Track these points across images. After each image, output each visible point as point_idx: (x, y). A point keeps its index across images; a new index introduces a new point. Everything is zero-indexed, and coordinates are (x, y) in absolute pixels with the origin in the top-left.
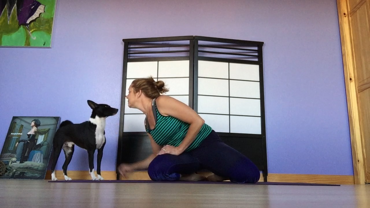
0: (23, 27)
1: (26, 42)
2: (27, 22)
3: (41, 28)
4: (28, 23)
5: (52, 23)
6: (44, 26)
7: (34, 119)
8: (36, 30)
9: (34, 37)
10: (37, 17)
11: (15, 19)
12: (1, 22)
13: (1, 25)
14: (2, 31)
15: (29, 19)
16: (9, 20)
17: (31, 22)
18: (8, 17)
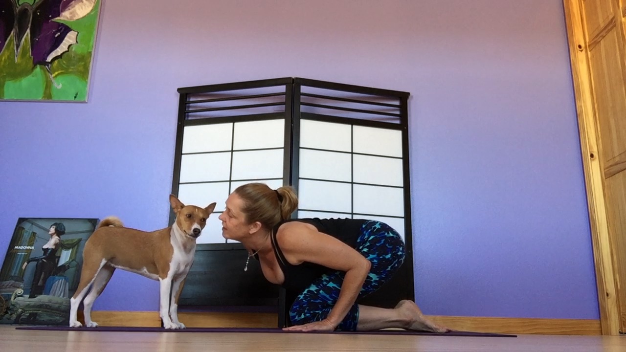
0: (41, 67)
1: (45, 93)
2: (47, 59)
3: (70, 70)
4: (50, 61)
5: (90, 61)
6: (75, 67)
7: (53, 223)
8: (62, 73)
9: (59, 85)
10: (64, 51)
11: (28, 55)
12: (3, 59)
13: (2, 63)
14: (5, 75)
15: (50, 55)
16: (16, 56)
17: (54, 59)
18: (16, 51)
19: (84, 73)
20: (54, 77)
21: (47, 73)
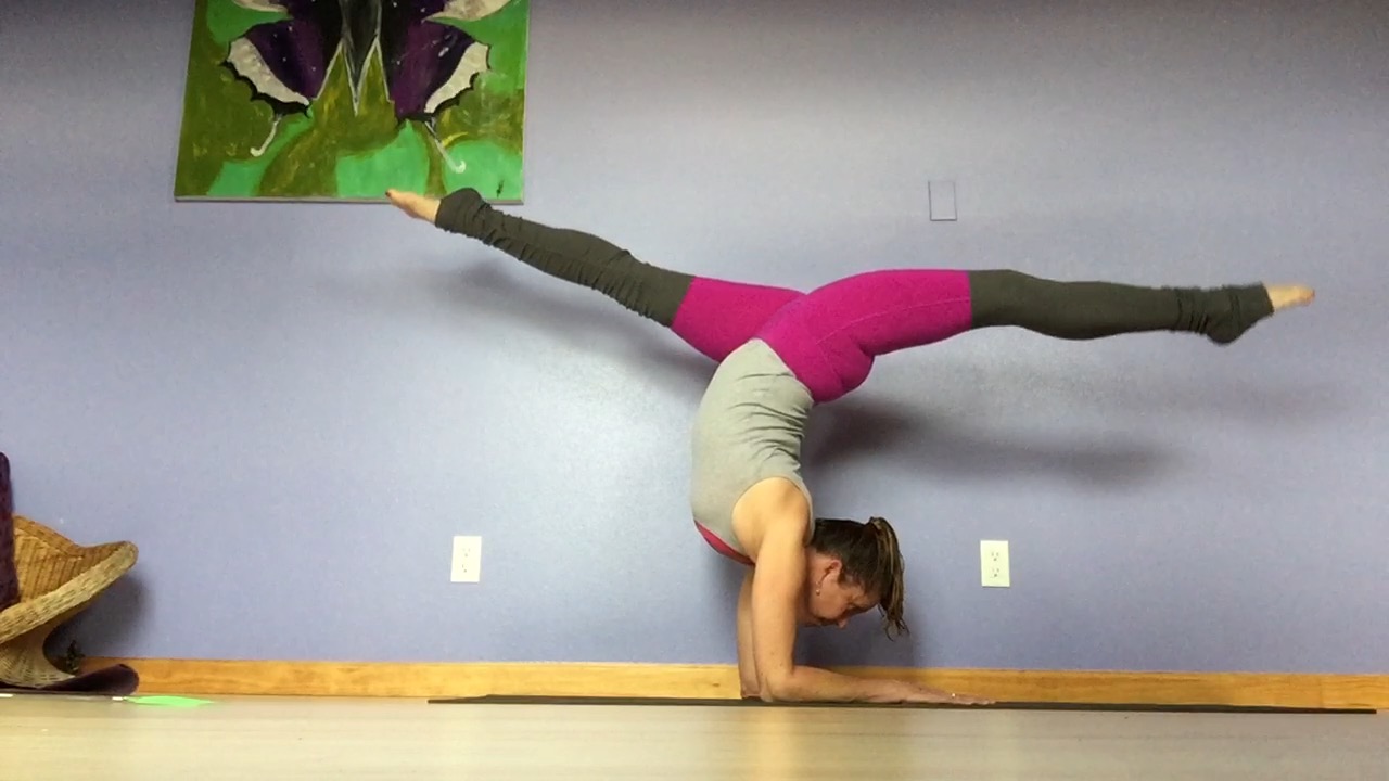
0: (414, 127)
1: (429, 182)
2: (428, 106)
3: (481, 131)
4: (432, 111)
5: (522, 112)
6: (492, 123)
8: (462, 139)
9: (458, 164)
10: (463, 88)
11: (381, 98)
12: (326, 107)
13: (325, 117)
14: (334, 142)
15: (432, 97)
16: (356, 101)
17: (441, 108)
18: (353, 89)
19: (513, 136)
20: (446, 148)
21: (430, 138)
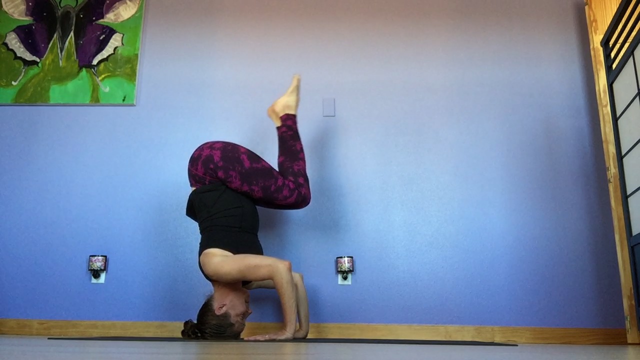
0: (87, 72)
1: (92, 97)
3: (117, 73)
5: (137, 64)
6: (122, 69)
8: (108, 76)
9: (106, 88)
11: (73, 58)
12: (47, 62)
13: (46, 67)
14: (50, 78)
15: (96, 58)
16: (61, 60)
17: (100, 62)
18: (60, 54)
19: (132, 76)
